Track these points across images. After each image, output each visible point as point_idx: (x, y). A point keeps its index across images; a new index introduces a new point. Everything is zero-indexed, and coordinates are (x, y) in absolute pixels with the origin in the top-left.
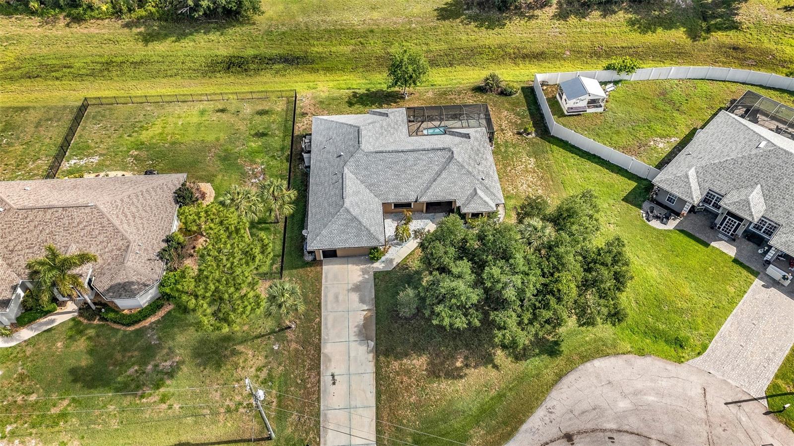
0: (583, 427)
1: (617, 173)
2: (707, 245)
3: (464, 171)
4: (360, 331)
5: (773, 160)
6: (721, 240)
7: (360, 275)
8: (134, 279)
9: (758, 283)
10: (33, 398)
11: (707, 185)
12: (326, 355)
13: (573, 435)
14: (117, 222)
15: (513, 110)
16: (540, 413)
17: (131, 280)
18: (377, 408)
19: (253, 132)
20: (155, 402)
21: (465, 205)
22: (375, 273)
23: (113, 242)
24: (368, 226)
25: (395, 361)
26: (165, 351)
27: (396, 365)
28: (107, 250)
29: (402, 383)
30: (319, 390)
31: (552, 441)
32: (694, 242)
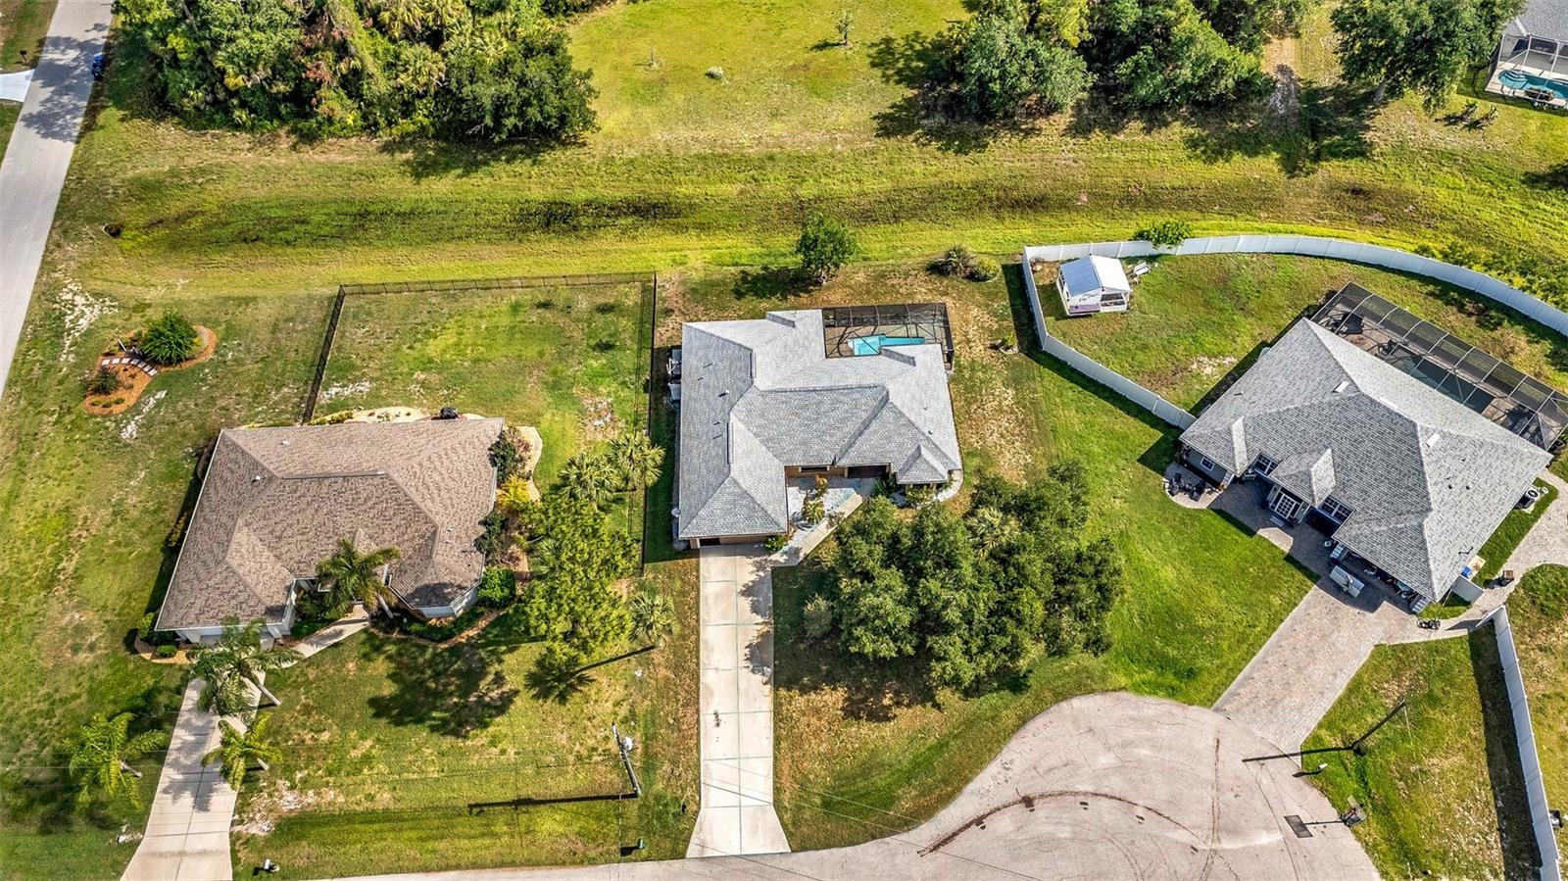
0: (1048, 789)
1: (1135, 416)
2: (1251, 533)
3: (903, 421)
4: (752, 653)
5: (1352, 414)
6: (1274, 525)
7: (752, 572)
8: (446, 580)
9: (1315, 592)
10: (325, 736)
11: (1257, 446)
12: (707, 687)
13: (1034, 798)
14: (417, 499)
15: (987, 306)
16: (993, 768)
17: (442, 581)
18: (776, 758)
19: (593, 342)
20: (483, 745)
21: (904, 471)
22: (774, 570)
23: (414, 526)
24: (764, 505)
25: (801, 695)
26: (491, 677)
27: (800, 701)
28: (406, 537)
29: (808, 725)
30: (698, 734)
31: (1005, 807)
32: (1234, 529)
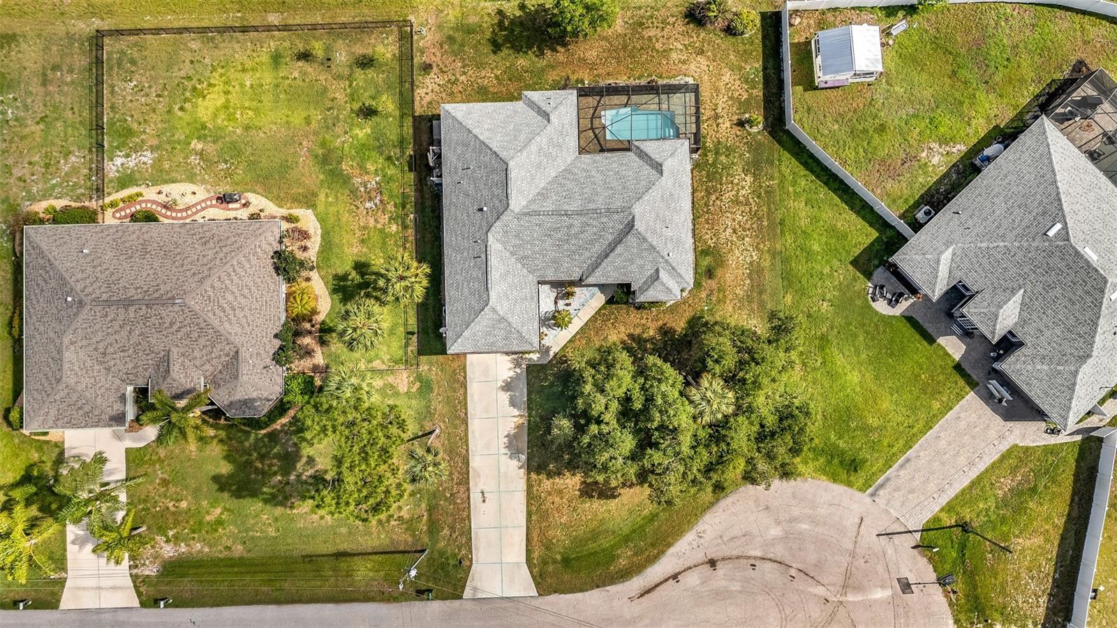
0: (728, 553)
1: (858, 213)
2: (931, 340)
3: (645, 245)
4: (510, 443)
5: (1055, 261)
6: (953, 333)
7: (510, 369)
8: (254, 395)
10: (184, 505)
11: (959, 275)
12: (474, 470)
13: (717, 560)
14: (216, 323)
15: (741, 68)
16: (690, 537)
17: (251, 397)
18: (528, 528)
20: (306, 513)
21: (644, 289)
22: (528, 367)
23: (219, 347)
24: (519, 328)
25: (548, 479)
26: (304, 460)
27: (547, 484)
28: (213, 355)
29: (553, 503)
30: (469, 507)
31: (695, 566)
